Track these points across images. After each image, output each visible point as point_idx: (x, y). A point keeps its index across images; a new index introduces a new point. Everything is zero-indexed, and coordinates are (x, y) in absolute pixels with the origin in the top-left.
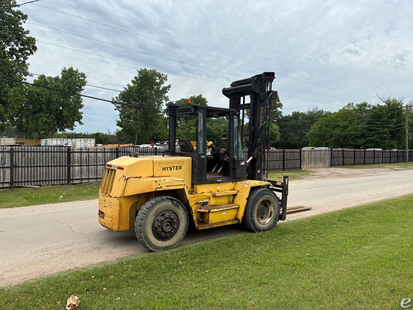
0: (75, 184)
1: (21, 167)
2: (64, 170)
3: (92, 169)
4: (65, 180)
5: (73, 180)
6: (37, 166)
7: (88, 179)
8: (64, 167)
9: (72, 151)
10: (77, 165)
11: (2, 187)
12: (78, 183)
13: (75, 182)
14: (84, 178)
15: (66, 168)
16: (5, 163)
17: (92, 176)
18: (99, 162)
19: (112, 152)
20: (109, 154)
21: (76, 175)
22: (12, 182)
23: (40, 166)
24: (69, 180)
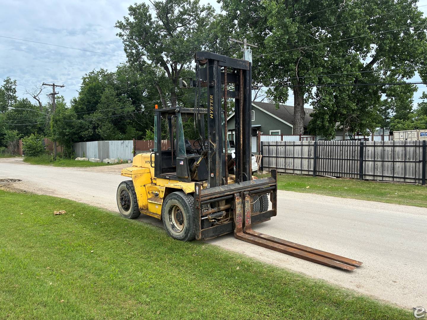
0: (368, 180)
1: (322, 159)
2: (356, 164)
3: (388, 165)
4: (357, 174)
5: (365, 175)
6: (333, 159)
7: (383, 176)
8: (356, 162)
9: (364, 145)
10: (371, 160)
11: (307, 174)
12: (371, 180)
13: (367, 178)
14: (378, 175)
15: (359, 162)
16: (311, 155)
17: (388, 173)
18: (399, 158)
19: (416, 146)
20: (412, 149)
21: (370, 170)
22: (315, 171)
23: (335, 159)
24: (362, 175)
